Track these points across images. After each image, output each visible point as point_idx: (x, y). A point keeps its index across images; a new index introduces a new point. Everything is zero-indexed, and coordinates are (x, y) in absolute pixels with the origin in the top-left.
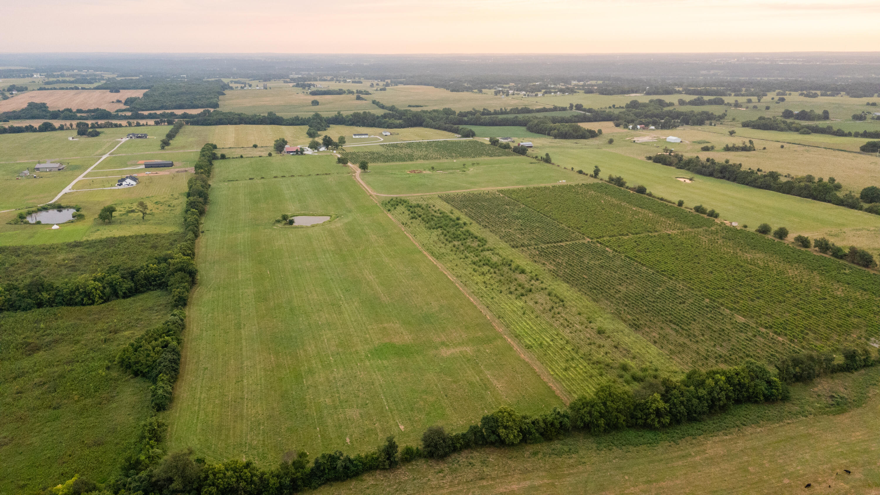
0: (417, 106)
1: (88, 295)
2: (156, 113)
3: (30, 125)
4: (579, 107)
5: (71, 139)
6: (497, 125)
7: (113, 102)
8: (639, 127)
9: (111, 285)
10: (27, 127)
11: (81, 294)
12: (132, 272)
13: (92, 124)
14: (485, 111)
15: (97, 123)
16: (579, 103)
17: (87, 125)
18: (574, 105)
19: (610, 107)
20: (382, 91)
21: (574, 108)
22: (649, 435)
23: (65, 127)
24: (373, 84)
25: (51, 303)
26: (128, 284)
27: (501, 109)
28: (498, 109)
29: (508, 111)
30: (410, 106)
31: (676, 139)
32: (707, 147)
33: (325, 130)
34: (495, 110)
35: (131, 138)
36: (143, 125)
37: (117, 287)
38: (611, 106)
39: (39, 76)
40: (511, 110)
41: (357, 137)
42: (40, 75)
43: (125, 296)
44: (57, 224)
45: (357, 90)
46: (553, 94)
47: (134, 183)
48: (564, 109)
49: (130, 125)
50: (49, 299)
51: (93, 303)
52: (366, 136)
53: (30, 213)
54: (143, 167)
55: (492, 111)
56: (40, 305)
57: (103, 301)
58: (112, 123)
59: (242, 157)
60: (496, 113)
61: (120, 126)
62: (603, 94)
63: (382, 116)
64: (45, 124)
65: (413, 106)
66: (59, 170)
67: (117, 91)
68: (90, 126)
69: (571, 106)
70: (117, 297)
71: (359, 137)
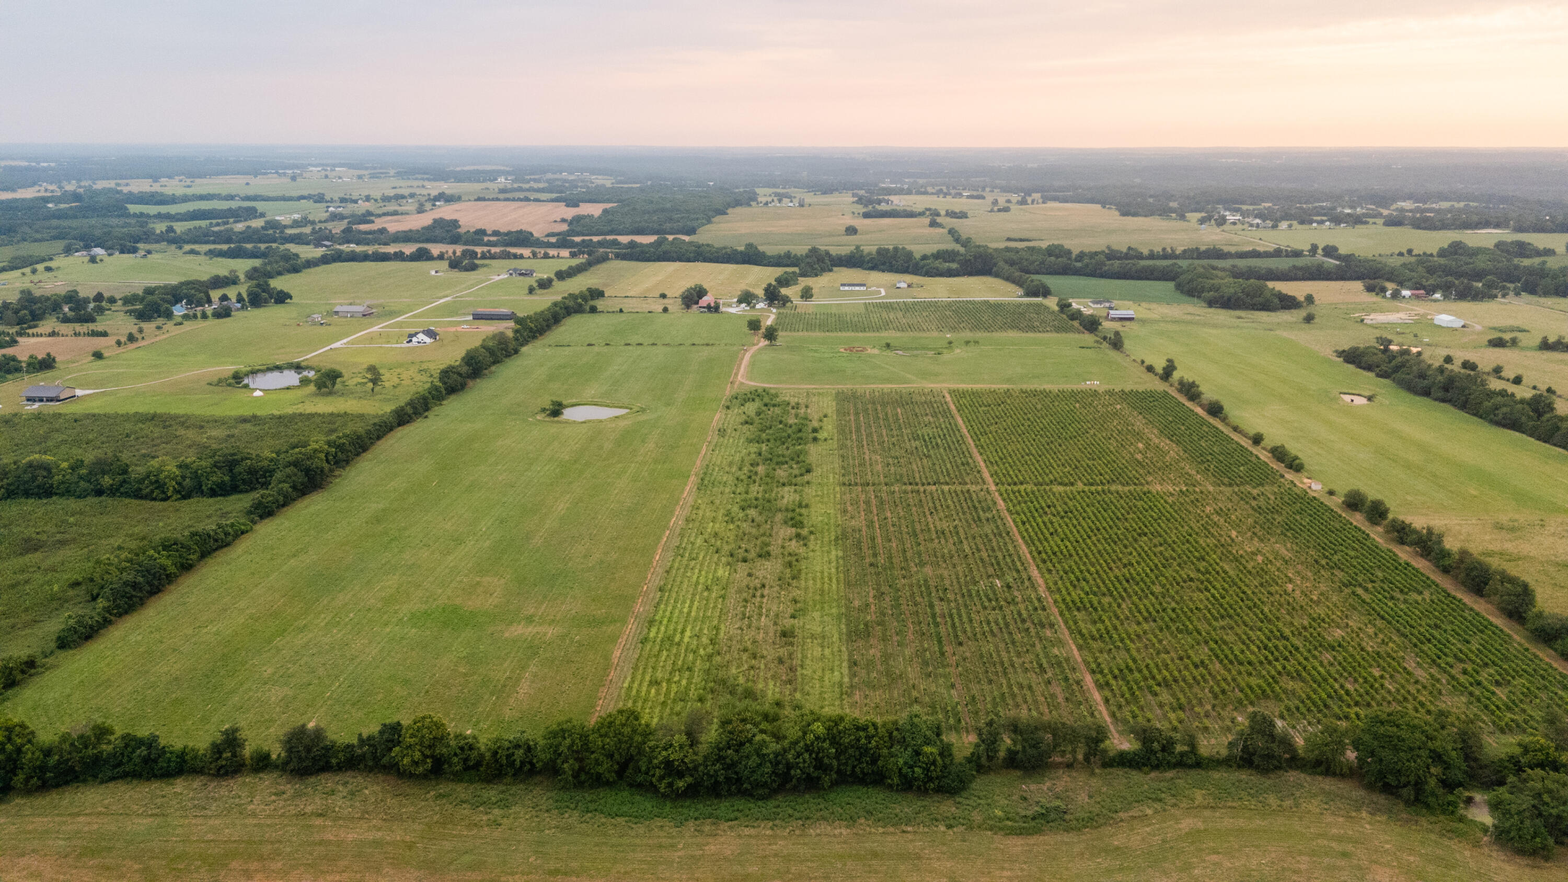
0: (1021, 240)
1: (160, 485)
2: (591, 240)
3: (401, 251)
4: (1330, 251)
5: (433, 273)
6: (1132, 278)
7: (555, 221)
8: (1406, 293)
9: (196, 476)
10: (396, 253)
11: (151, 483)
12: (234, 460)
13: (483, 252)
14: (1131, 252)
15: (489, 251)
16: (1331, 244)
17: (476, 253)
18: (1321, 246)
19: (1401, 254)
20: (1002, 213)
21: (1320, 251)
22: (647, 804)
23: (446, 256)
24: (996, 200)
25: (113, 492)
26: (218, 477)
27: (1164, 249)
28: (1158, 249)
29: (1178, 252)
30: (1009, 239)
31: (1450, 321)
32: (1501, 339)
33: (816, 275)
34: (1151, 251)
35: (511, 274)
36: (553, 257)
37: (203, 479)
38: (1405, 251)
39: (503, 180)
40: (1185, 251)
41: (847, 288)
42: (506, 179)
43: (213, 493)
44: (260, 390)
45: (947, 211)
46: (1315, 225)
47: (428, 340)
48: (1297, 254)
49: (535, 255)
50: (112, 485)
51: (166, 499)
52: (862, 288)
53: (254, 372)
54: (471, 318)
55: (1146, 252)
56: (99, 493)
57: (179, 496)
58: (509, 252)
59: (621, 311)
60: (1152, 256)
61: (521, 257)
62: (1419, 228)
63: (933, 255)
64: (420, 250)
65: (1015, 240)
66: (364, 315)
67: (576, 205)
68: (479, 256)
69: (1314, 249)
70: (202, 494)
71: (851, 288)
